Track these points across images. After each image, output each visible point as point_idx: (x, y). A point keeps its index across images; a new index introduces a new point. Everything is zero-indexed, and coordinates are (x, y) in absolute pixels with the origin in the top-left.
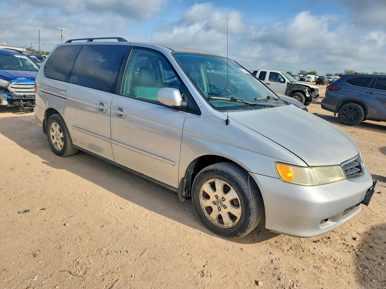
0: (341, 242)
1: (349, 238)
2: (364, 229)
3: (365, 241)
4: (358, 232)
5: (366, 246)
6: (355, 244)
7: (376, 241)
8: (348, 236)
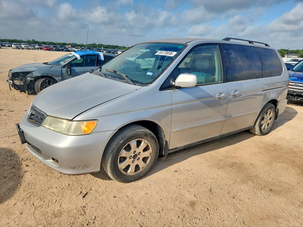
0: (33, 159)
1: (31, 164)
2: (26, 178)
3: (19, 169)
4: (28, 172)
5: (17, 166)
6: (24, 163)
7: (12, 175)
8: (32, 165)
